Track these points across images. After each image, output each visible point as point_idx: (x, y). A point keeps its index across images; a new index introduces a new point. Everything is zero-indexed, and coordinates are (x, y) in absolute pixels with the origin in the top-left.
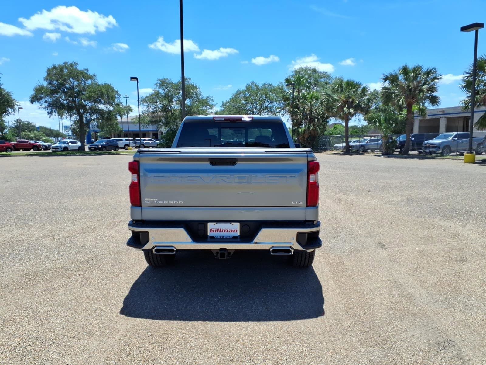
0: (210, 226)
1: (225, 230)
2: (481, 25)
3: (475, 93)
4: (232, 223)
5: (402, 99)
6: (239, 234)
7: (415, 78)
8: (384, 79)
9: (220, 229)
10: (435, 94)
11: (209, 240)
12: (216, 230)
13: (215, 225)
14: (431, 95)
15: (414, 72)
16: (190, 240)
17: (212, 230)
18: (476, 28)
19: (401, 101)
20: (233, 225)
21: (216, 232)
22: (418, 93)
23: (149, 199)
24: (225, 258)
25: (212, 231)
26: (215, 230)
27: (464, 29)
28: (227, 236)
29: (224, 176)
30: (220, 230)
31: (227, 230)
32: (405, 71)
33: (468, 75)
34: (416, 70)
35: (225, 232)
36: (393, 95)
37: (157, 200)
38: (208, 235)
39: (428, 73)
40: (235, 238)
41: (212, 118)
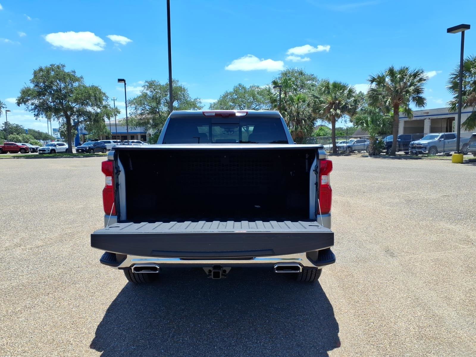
2: (468, 27)
3: (462, 93)
5: (389, 100)
7: (402, 79)
8: (371, 81)
10: (421, 95)
14: (417, 97)
15: (400, 74)
18: (462, 29)
22: (405, 94)
24: (219, 277)
27: (450, 30)
32: (392, 72)
33: (454, 76)
34: (403, 72)
36: (380, 96)
39: (415, 75)
41: (202, 113)
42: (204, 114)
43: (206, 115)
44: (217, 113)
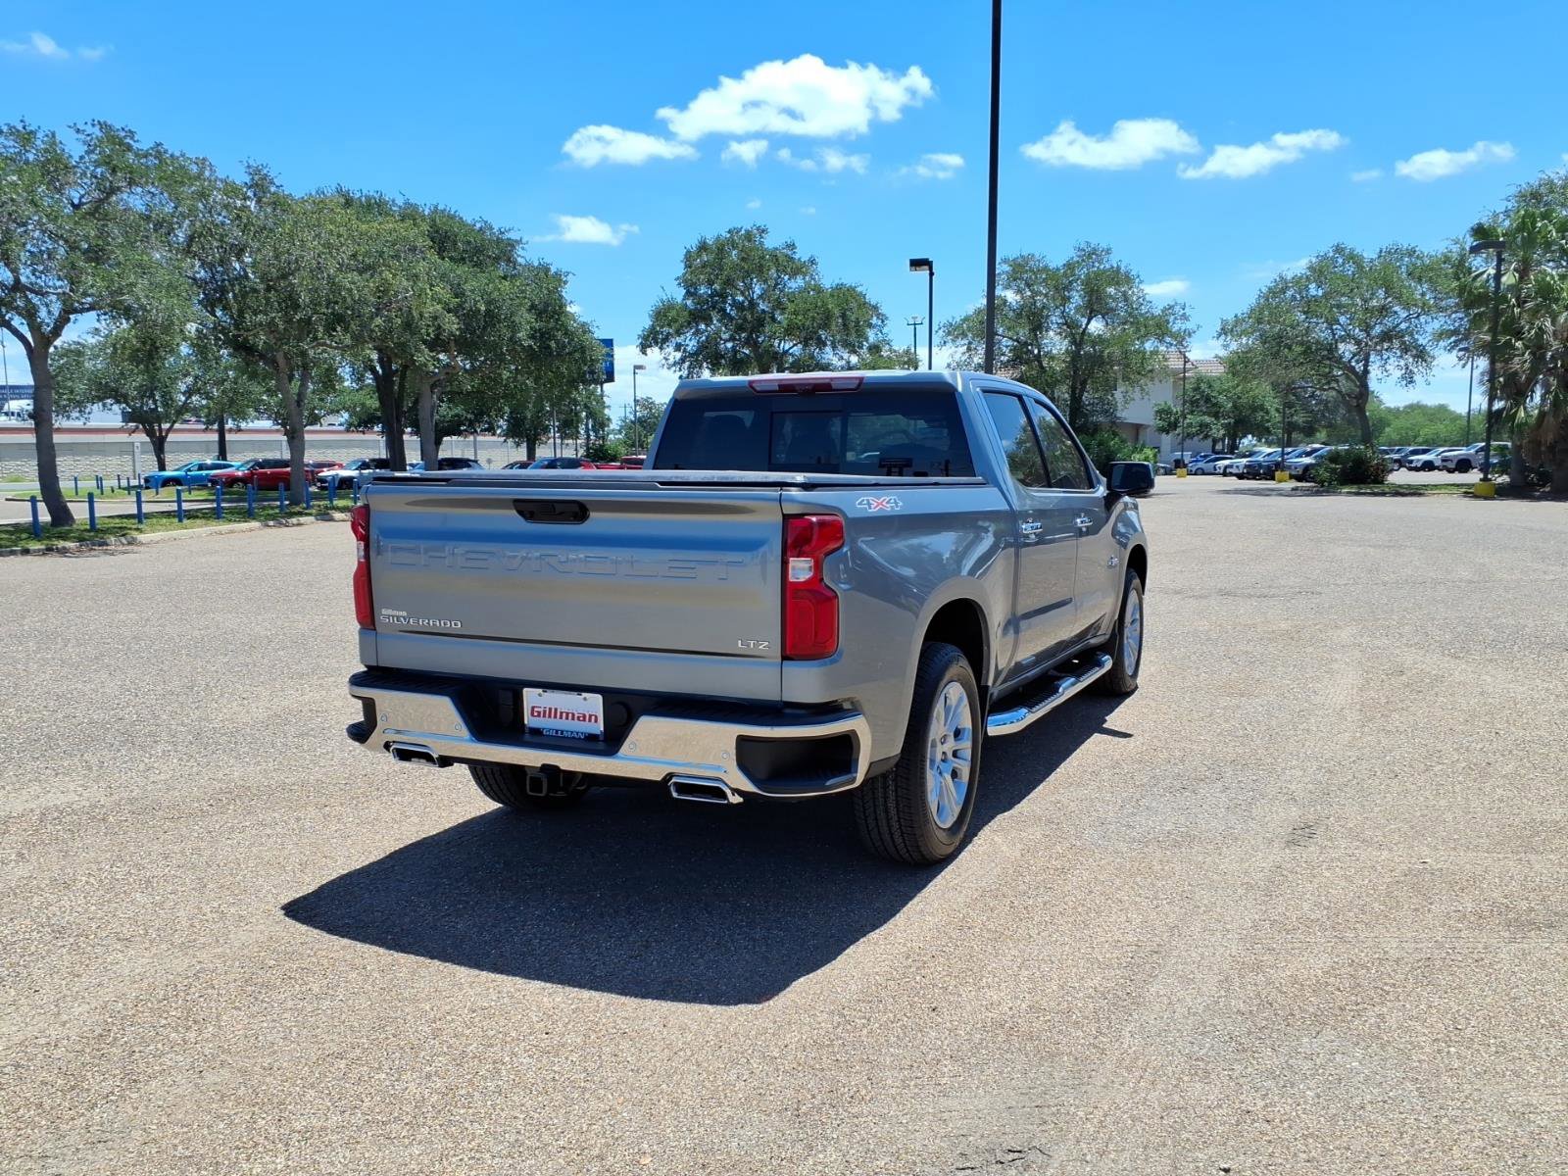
0: (530, 696)
1: (567, 714)
4: (584, 695)
6: (602, 729)
9: (556, 710)
11: (527, 737)
12: (545, 712)
13: (540, 695)
17: (536, 709)
20: (585, 699)
21: (544, 716)
23: (390, 612)
24: (541, 792)
25: (536, 714)
26: (541, 710)
28: (572, 732)
29: (550, 552)
30: (551, 713)
31: (573, 715)
35: (567, 718)
37: (405, 614)
38: (526, 722)
40: (591, 738)
41: (747, 384)
42: (752, 387)
43: (758, 389)
44: (782, 383)
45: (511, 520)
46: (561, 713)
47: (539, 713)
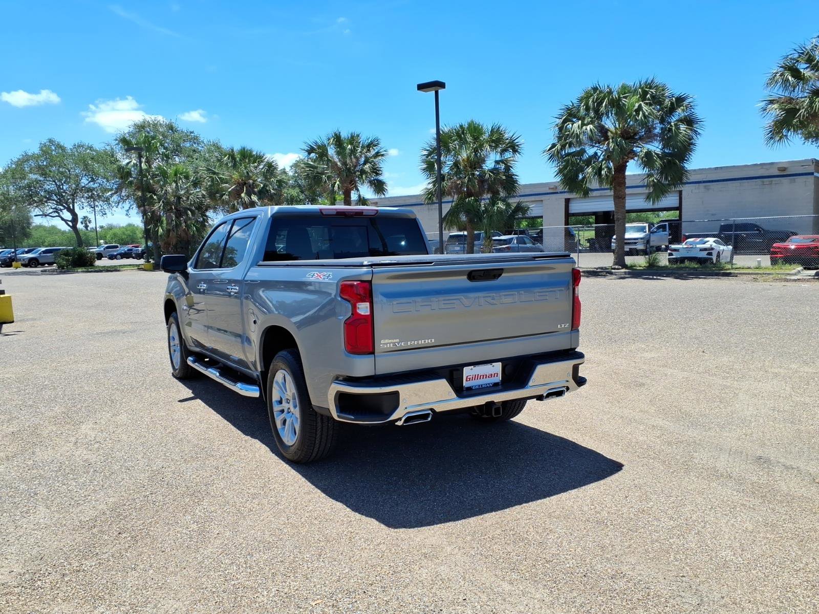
0: (467, 371)
1: (483, 376)
2: (442, 85)
3: (441, 178)
4: (493, 364)
5: (338, 183)
6: (501, 379)
7: (353, 151)
8: (307, 151)
9: (478, 375)
10: (381, 178)
11: (465, 393)
12: (473, 378)
13: (472, 369)
14: (376, 179)
15: (351, 144)
16: (454, 395)
17: (469, 377)
18: (436, 88)
19: (336, 185)
20: (493, 366)
21: (472, 380)
22: (359, 175)
23: (387, 341)
25: (468, 380)
26: (471, 377)
27: (421, 87)
28: (486, 384)
29: (487, 295)
30: (477, 377)
31: (486, 376)
32: (338, 141)
33: (426, 153)
34: (353, 139)
35: (483, 378)
36: (324, 176)
37: (398, 340)
38: (464, 385)
39: (370, 146)
40: (496, 384)
41: (319, 211)
42: (321, 212)
43: (324, 213)
44: (338, 211)
45: (463, 281)
46: (480, 376)
47: (470, 379)
